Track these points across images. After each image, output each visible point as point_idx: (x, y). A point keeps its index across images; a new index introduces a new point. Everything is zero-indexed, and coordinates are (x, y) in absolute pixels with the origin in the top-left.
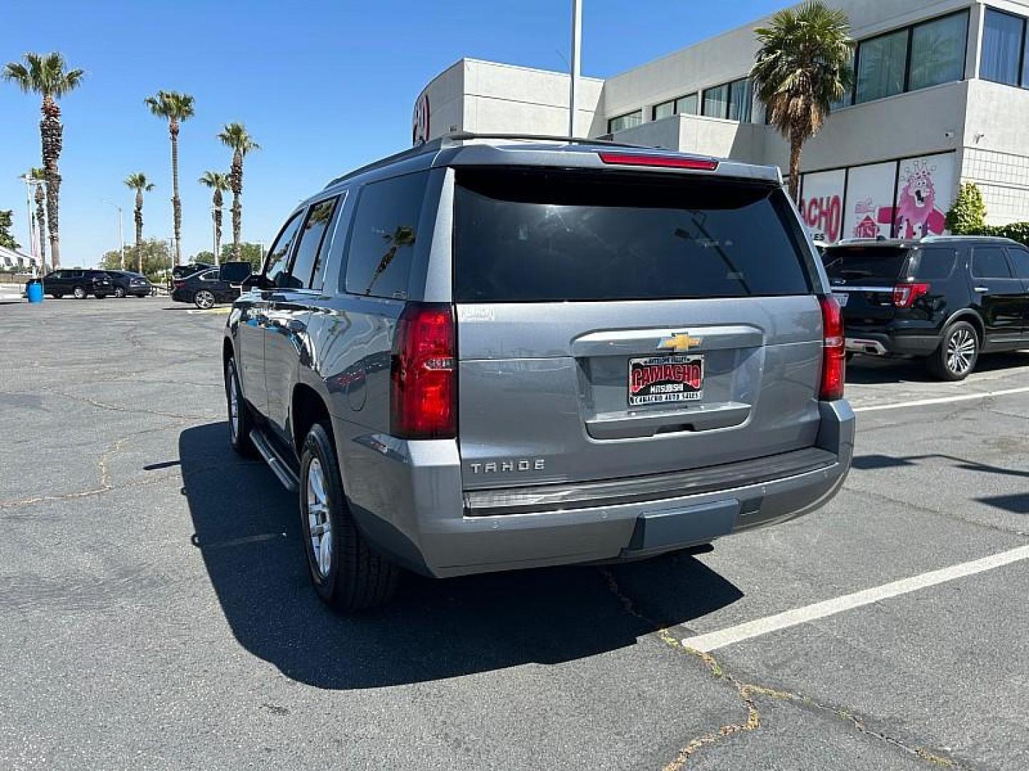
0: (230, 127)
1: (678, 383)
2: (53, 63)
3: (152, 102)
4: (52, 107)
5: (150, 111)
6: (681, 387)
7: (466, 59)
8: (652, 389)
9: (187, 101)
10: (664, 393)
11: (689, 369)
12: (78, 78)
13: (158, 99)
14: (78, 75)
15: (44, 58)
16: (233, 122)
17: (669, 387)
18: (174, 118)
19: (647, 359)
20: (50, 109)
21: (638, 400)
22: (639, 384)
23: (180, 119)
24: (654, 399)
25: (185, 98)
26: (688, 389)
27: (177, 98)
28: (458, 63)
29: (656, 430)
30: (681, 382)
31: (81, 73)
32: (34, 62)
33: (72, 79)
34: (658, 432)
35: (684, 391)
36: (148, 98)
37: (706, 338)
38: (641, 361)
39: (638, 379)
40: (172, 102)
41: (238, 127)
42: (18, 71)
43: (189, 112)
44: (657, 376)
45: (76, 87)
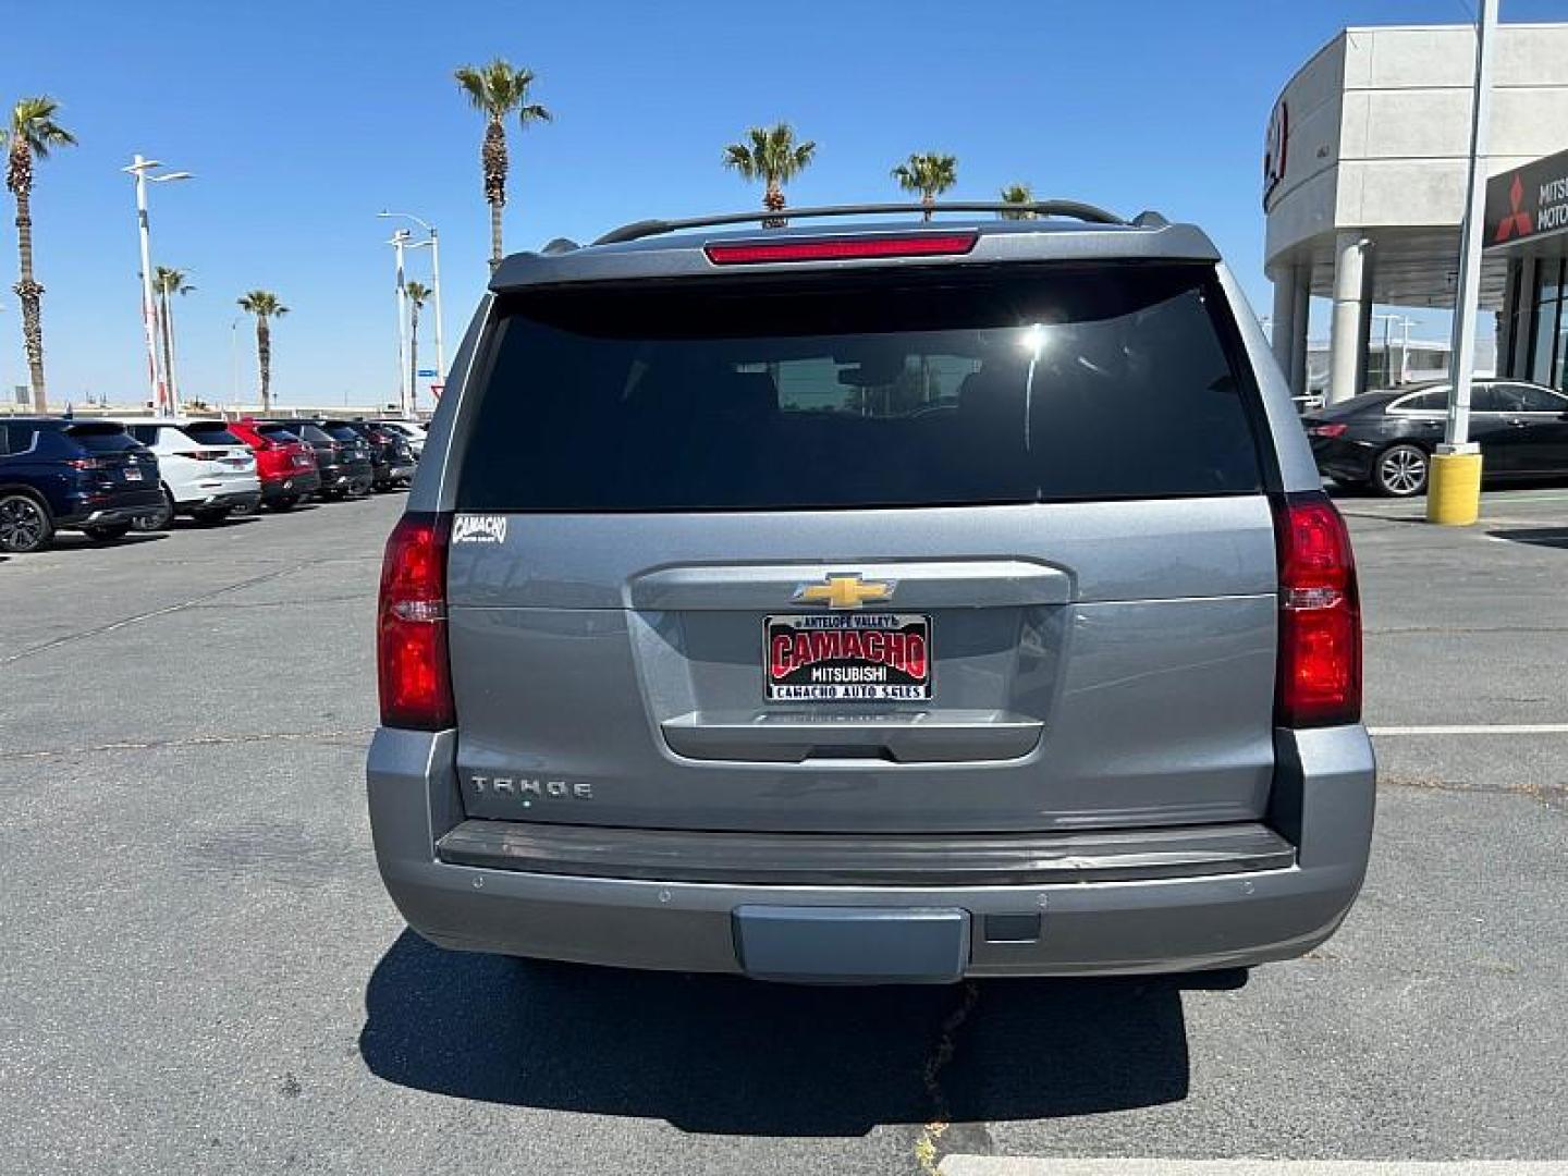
0: (1008, 193)
1: (877, 666)
2: (780, 137)
3: (902, 171)
4: (778, 197)
5: (899, 184)
6: (881, 673)
7: (1349, 29)
8: (816, 674)
9: (947, 164)
10: (842, 683)
11: (899, 640)
12: (809, 154)
13: (909, 168)
14: (808, 149)
15: (769, 133)
16: (1011, 183)
17: (854, 673)
18: (929, 190)
19: (802, 619)
20: (774, 199)
21: (783, 692)
22: (786, 663)
23: (937, 191)
24: (817, 692)
25: (944, 162)
26: (895, 677)
27: (934, 162)
28: (1338, 39)
29: (805, 752)
30: (882, 664)
31: (813, 145)
32: (758, 139)
33: (801, 157)
34: (809, 756)
35: (888, 682)
36: (897, 168)
37: (904, 585)
38: (791, 621)
39: (785, 654)
40: (927, 167)
41: (1019, 191)
42: (741, 154)
43: (950, 179)
44: (827, 649)
45: (807, 167)
